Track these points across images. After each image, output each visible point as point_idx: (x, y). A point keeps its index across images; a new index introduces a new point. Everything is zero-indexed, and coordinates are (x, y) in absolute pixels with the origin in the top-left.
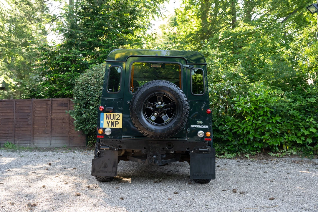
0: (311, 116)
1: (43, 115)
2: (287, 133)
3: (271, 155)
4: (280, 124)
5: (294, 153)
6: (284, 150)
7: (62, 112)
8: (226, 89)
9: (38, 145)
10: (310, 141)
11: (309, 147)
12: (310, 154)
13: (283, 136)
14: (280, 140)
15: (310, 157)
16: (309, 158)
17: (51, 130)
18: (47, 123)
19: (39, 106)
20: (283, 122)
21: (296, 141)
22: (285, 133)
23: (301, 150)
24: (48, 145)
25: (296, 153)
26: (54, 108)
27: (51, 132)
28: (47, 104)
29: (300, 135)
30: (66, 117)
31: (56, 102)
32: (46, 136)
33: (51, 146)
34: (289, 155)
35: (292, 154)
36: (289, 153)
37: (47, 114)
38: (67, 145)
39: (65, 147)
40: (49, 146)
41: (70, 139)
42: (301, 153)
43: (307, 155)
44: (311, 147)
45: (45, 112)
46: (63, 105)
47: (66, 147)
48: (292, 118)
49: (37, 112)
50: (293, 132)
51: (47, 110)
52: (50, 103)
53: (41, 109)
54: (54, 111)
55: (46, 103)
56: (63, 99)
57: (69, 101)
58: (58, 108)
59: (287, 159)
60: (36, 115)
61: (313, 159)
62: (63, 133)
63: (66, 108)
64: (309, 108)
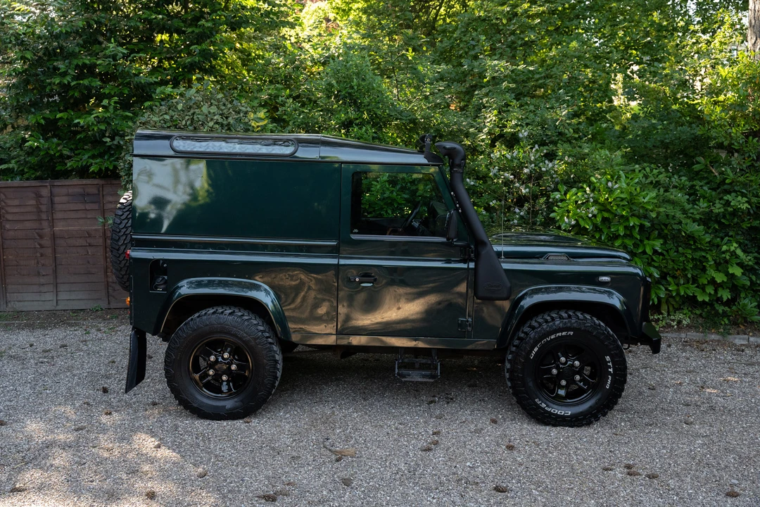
0: (731, 236)
1: (28, 225)
2: (674, 277)
4: (661, 257)
5: (684, 322)
6: (662, 314)
7: (84, 216)
8: (534, 170)
9: (19, 306)
10: (726, 295)
11: (720, 309)
12: (723, 323)
13: (664, 282)
14: (656, 293)
15: (722, 330)
16: (722, 334)
17: (56, 266)
18: (42, 247)
19: (16, 202)
20: (667, 251)
21: (695, 294)
22: (670, 276)
23: (701, 315)
24: (48, 306)
25: (688, 320)
26: (58, 207)
27: (55, 271)
28: (39, 196)
29: (706, 282)
30: (96, 230)
31: (64, 191)
32: (42, 280)
33: (59, 308)
34: (673, 326)
35: (679, 322)
36: (673, 320)
37: (41, 224)
38: (104, 305)
39: (97, 310)
40: (53, 308)
41: (110, 288)
42: (700, 320)
43: (715, 325)
44: (726, 309)
45: (34, 218)
46: (83, 197)
47: (102, 310)
48: (689, 240)
49: (11, 219)
50: (689, 276)
51: (40, 211)
52: (45, 192)
53: (22, 210)
54: (58, 215)
55: (36, 194)
56: (85, 182)
57: (101, 189)
58: (72, 207)
59: (669, 335)
60: (8, 226)
61: (730, 336)
62: (89, 273)
63: (95, 206)
64: (728, 217)
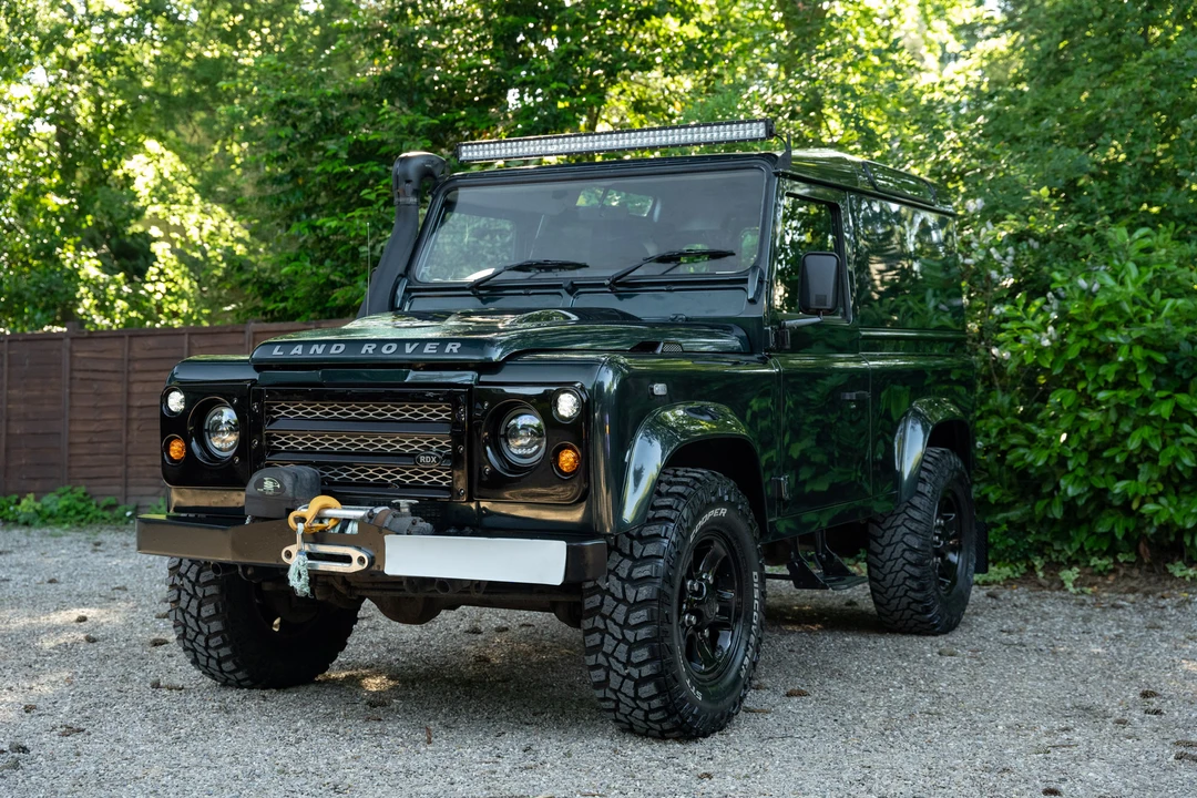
3: (1178, 574)
